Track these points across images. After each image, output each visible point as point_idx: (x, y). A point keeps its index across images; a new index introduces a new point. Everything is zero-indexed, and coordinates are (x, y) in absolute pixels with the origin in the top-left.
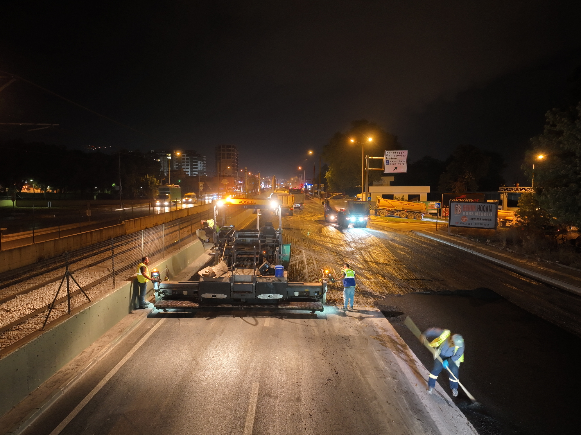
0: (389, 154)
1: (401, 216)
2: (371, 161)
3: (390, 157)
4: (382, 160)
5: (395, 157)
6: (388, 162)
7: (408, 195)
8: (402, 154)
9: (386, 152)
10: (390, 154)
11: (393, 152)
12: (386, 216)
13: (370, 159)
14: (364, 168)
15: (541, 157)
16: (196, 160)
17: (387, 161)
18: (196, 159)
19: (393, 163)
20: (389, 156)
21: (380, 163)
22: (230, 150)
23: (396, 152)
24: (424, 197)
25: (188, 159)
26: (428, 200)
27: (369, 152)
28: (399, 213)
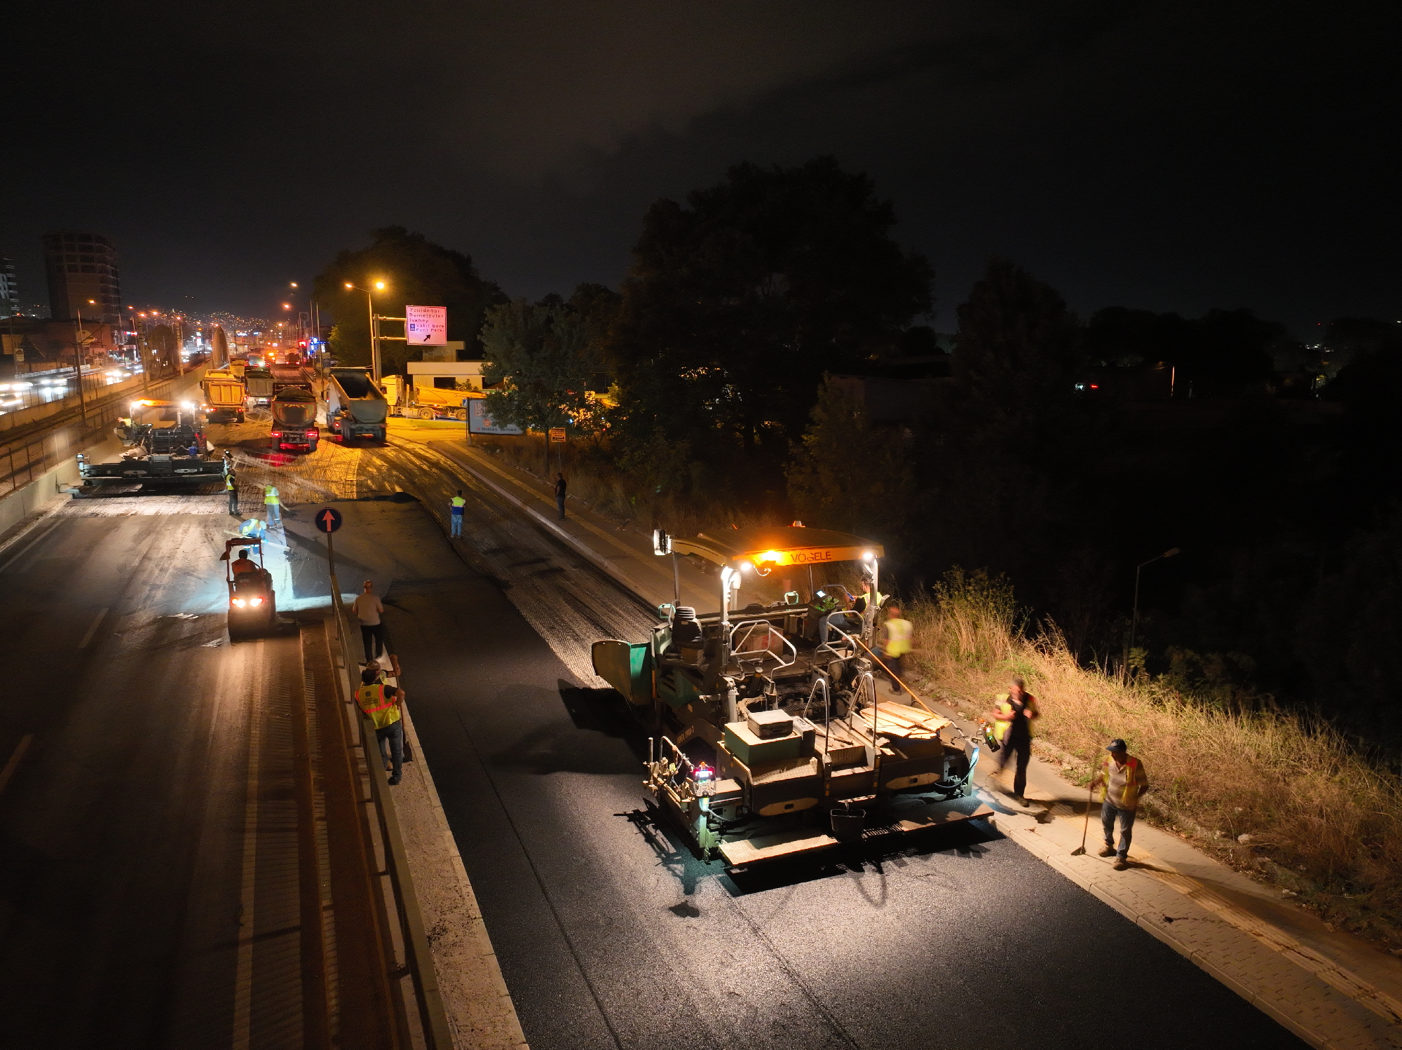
0: (414, 313)
1: (460, 417)
2: (383, 323)
3: (417, 318)
4: (403, 322)
6: (413, 326)
8: (438, 313)
9: (409, 309)
11: (421, 310)
12: (432, 419)
13: (380, 321)
17: (411, 324)
19: (422, 328)
20: (415, 316)
21: (399, 329)
22: (90, 249)
23: (427, 309)
27: (378, 309)
28: (456, 411)
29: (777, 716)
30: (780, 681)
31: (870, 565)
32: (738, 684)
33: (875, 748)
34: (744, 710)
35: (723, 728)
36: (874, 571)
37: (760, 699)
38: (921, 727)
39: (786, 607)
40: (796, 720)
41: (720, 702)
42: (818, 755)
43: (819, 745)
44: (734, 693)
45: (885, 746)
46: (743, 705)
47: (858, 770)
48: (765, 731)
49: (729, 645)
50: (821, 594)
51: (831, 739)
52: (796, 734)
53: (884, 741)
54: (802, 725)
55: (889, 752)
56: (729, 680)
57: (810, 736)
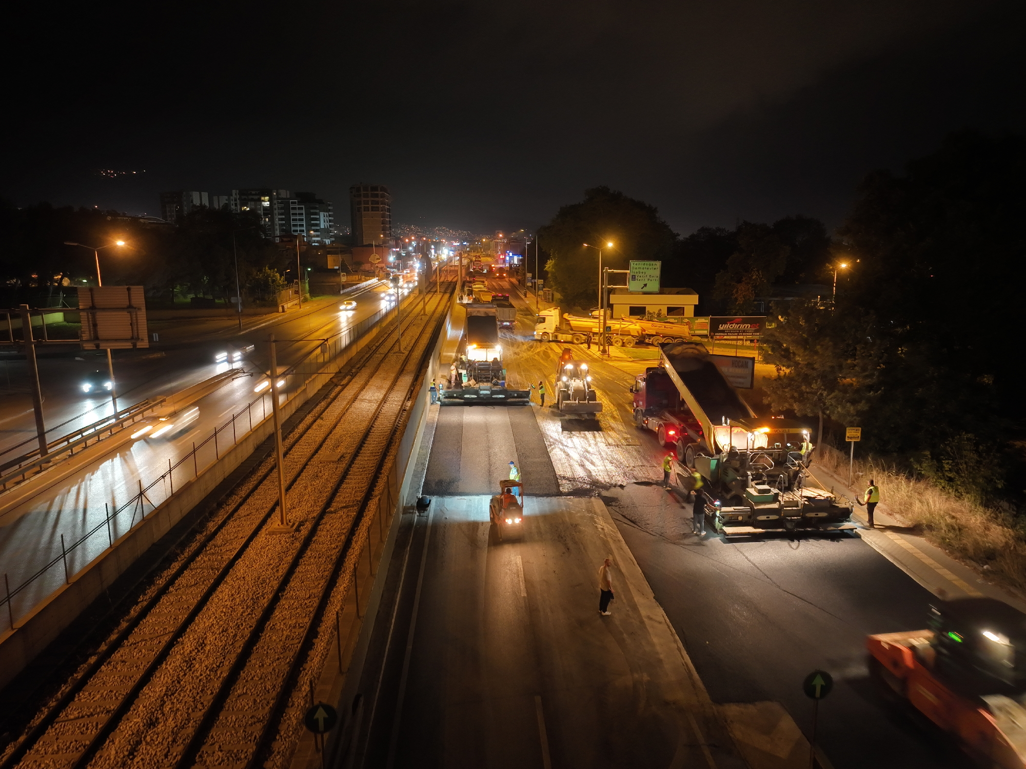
0: (635, 266)
1: (654, 342)
2: (612, 275)
3: (638, 270)
4: (627, 274)
5: (645, 270)
6: (634, 278)
7: (668, 308)
8: (654, 267)
9: (633, 264)
10: (637, 266)
11: (641, 263)
13: (609, 273)
14: (602, 284)
15: (844, 265)
16: (317, 211)
17: (632, 276)
18: (316, 208)
19: (641, 279)
20: (636, 268)
22: (377, 196)
23: (646, 263)
24: (689, 312)
25: (302, 208)
26: (695, 315)
28: (652, 338)
29: (766, 487)
30: (768, 476)
31: (806, 435)
32: (752, 475)
33: (802, 501)
34: (754, 485)
35: (745, 490)
36: (808, 438)
37: (760, 481)
38: (821, 496)
39: (775, 449)
40: (772, 489)
41: (745, 481)
42: (780, 502)
43: (780, 498)
44: (751, 477)
45: (806, 501)
46: (753, 483)
47: (795, 508)
48: (760, 491)
49: (749, 460)
50: (789, 445)
51: (785, 498)
52: (771, 493)
53: (805, 499)
54: (774, 491)
55: (806, 503)
56: (749, 473)
57: (777, 495)
